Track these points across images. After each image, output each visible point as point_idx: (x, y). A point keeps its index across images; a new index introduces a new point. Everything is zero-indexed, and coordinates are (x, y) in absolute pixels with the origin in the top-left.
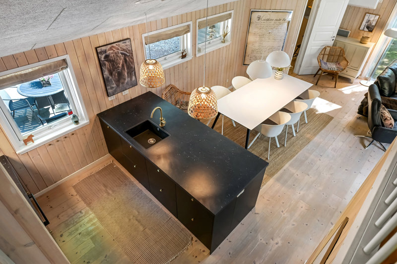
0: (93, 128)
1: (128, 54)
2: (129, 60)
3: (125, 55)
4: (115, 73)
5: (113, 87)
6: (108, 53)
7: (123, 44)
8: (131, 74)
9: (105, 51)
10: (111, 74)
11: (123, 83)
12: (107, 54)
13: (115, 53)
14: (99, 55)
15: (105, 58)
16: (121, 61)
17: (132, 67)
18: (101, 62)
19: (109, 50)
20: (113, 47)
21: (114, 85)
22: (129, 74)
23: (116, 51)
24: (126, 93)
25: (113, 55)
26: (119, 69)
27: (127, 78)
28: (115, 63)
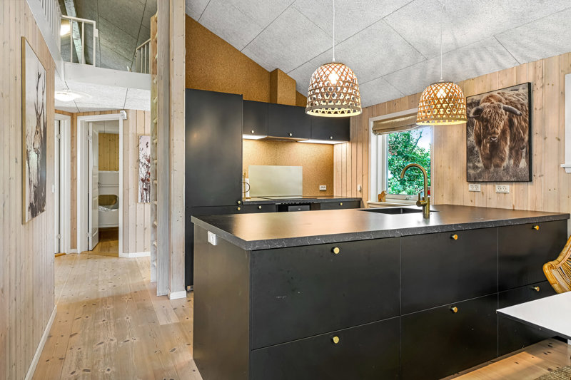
1: (518, 112)
2: (520, 124)
3: (512, 112)
4: (487, 143)
5: (477, 167)
6: (482, 105)
7: (512, 93)
8: (517, 154)
9: (478, 103)
10: (479, 142)
11: (497, 166)
12: (480, 107)
13: (494, 107)
14: (469, 108)
15: (475, 114)
16: (502, 124)
17: (523, 140)
19: (484, 101)
20: (492, 96)
21: (481, 165)
22: (514, 153)
23: (496, 103)
24: (503, 191)
25: (488, 110)
26: (494, 138)
27: (507, 158)
28: (489, 125)
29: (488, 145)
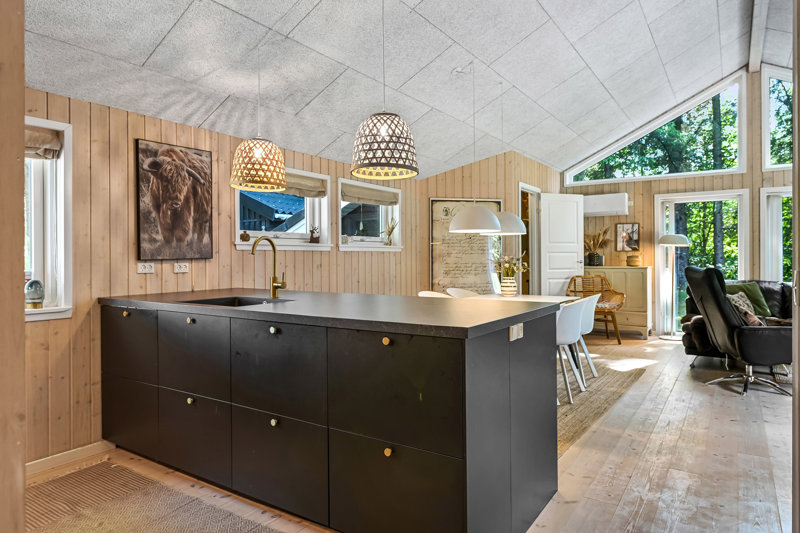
1: (202, 181)
2: (203, 194)
3: (195, 178)
4: (167, 209)
5: (155, 241)
6: (161, 158)
7: (195, 156)
8: (201, 228)
9: (155, 154)
10: (157, 207)
11: (180, 240)
12: (158, 159)
13: (176, 166)
14: (141, 155)
15: (150, 166)
16: (185, 189)
17: (206, 212)
18: (141, 171)
19: (163, 154)
20: (173, 151)
21: (160, 237)
22: (197, 224)
23: (178, 162)
24: (182, 270)
25: (169, 168)
26: (177, 204)
27: (191, 232)
28: (170, 187)
29: (169, 213)
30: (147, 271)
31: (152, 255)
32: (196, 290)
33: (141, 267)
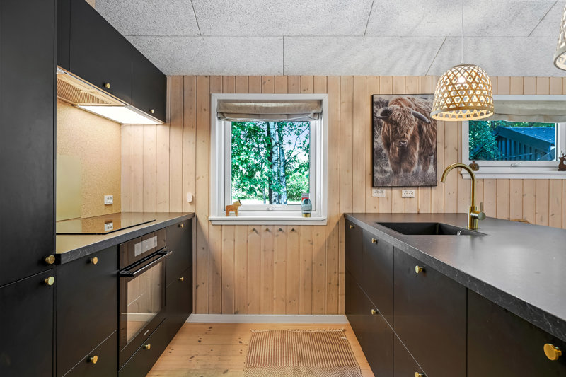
0: (329, 237)
1: (427, 120)
2: (429, 131)
3: (421, 119)
4: (396, 146)
5: (385, 172)
6: (390, 107)
7: (421, 100)
8: (426, 160)
9: (386, 104)
10: (388, 145)
11: (406, 171)
12: (388, 108)
13: (404, 111)
14: (375, 107)
15: (382, 114)
16: (411, 130)
17: (431, 147)
18: (375, 119)
19: (393, 103)
20: (401, 99)
21: (389, 169)
22: (423, 160)
23: (406, 108)
24: (409, 196)
25: (398, 113)
26: (404, 142)
27: (416, 164)
28: (398, 129)
29: (397, 149)
30: (379, 195)
31: (383, 183)
32: (421, 212)
33: (375, 192)
